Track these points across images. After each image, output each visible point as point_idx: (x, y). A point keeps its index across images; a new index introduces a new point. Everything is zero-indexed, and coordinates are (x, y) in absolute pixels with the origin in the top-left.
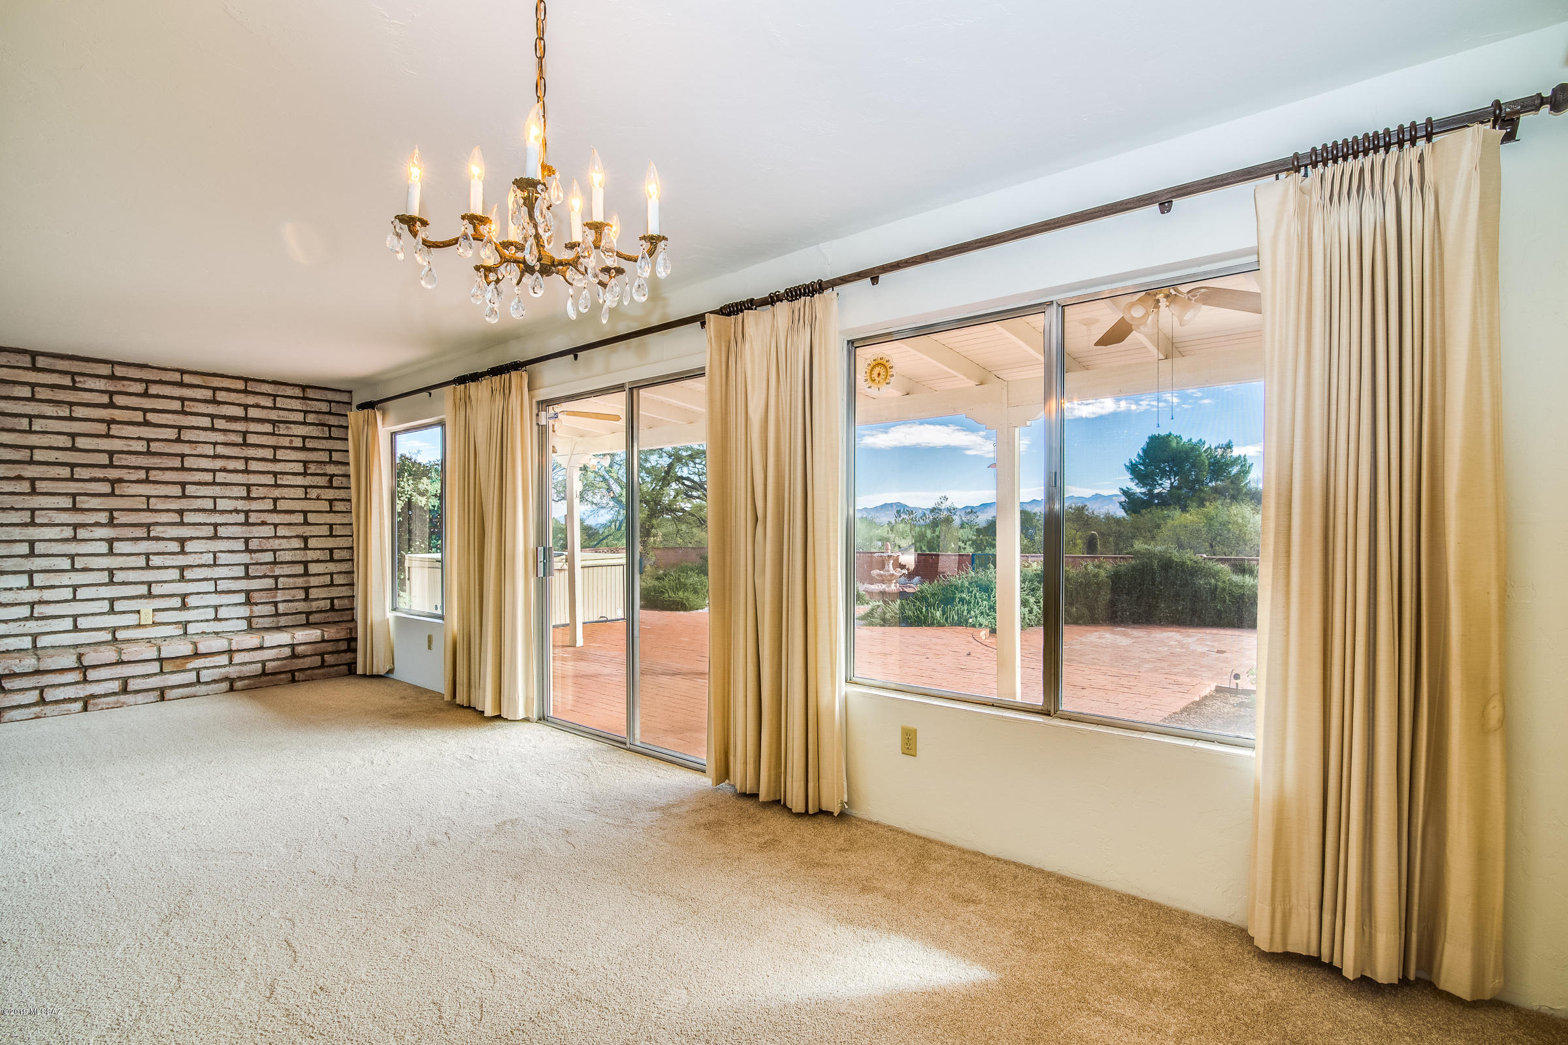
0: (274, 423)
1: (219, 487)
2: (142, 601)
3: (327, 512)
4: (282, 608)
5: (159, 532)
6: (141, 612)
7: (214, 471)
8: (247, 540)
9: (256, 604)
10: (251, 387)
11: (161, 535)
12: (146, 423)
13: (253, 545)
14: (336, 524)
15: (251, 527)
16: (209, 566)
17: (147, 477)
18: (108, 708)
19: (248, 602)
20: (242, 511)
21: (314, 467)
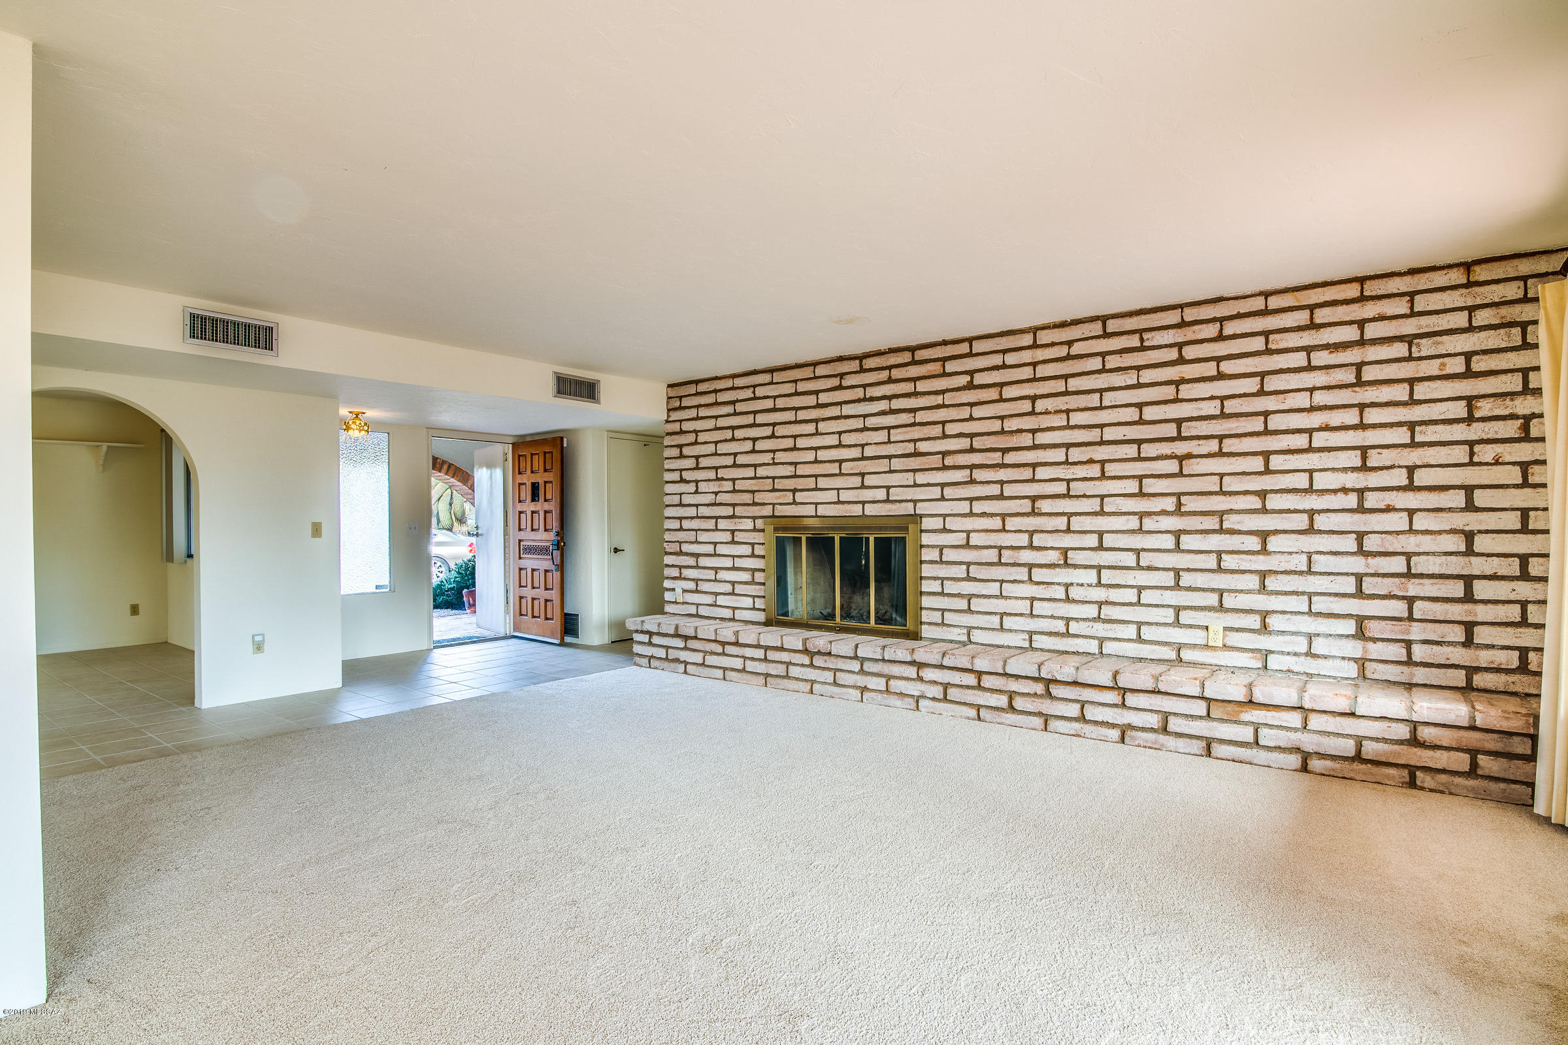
0: (1409, 339)
1: (1317, 455)
2: (1211, 614)
3: (1516, 486)
4: (1419, 653)
5: (1234, 523)
6: (1209, 629)
7: (1310, 432)
8: (1360, 536)
9: (1375, 640)
10: (1371, 288)
11: (1236, 527)
12: (1221, 376)
13: (1371, 543)
14: (1536, 509)
15: (1368, 516)
16: (1301, 573)
17: (1220, 449)
18: (1145, 747)
19: (1361, 634)
20: (1353, 490)
21: (1489, 406)
